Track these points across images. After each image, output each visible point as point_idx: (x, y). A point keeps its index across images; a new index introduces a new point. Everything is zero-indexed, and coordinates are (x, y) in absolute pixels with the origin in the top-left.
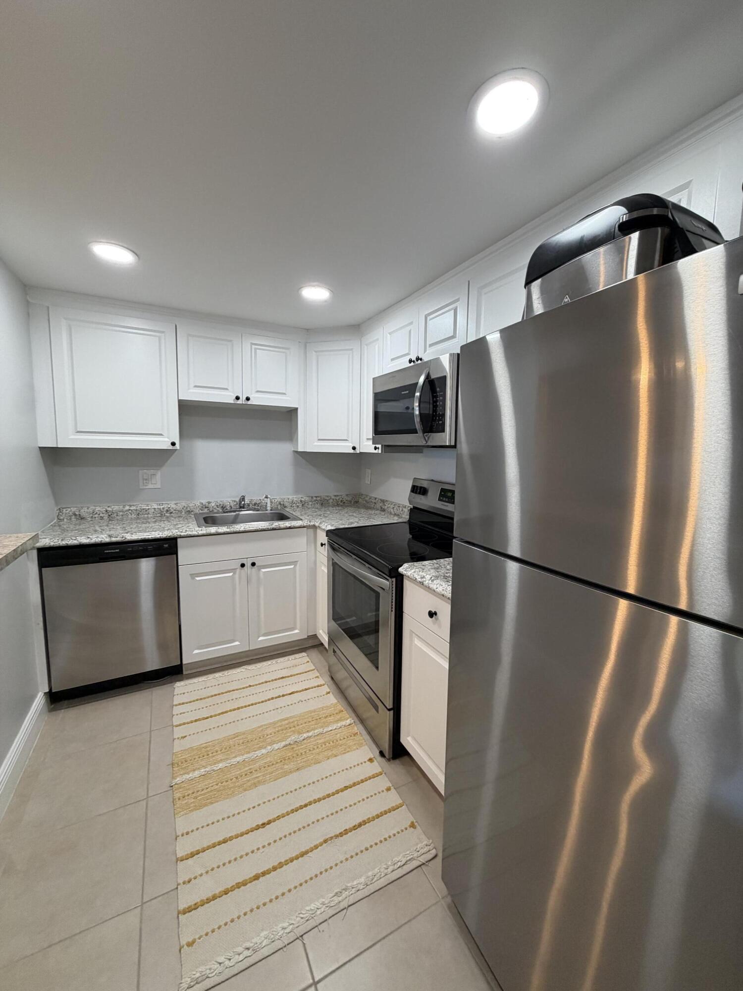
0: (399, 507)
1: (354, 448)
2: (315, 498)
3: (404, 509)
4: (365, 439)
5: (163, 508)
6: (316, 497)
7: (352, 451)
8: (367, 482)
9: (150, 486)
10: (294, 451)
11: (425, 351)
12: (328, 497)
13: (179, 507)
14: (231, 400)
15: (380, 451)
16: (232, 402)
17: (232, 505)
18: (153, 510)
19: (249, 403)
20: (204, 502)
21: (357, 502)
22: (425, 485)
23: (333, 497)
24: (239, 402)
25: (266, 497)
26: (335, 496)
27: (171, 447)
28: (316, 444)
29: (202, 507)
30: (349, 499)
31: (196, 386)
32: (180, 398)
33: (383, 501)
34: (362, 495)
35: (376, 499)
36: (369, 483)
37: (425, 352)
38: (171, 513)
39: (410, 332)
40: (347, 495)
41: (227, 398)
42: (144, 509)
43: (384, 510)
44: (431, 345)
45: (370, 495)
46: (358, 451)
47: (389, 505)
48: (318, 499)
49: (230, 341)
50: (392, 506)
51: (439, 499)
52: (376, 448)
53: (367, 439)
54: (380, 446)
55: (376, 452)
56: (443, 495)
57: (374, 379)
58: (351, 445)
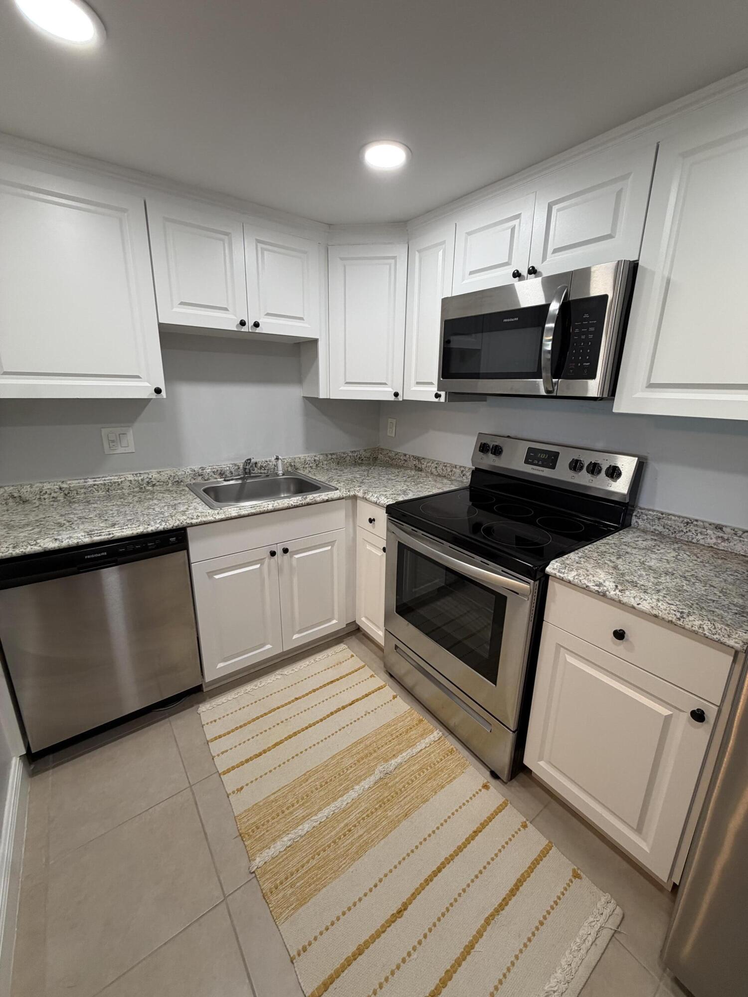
0: (446, 466)
1: (396, 395)
2: (330, 456)
3: (454, 469)
4: (413, 382)
5: (142, 480)
6: (331, 454)
7: (392, 398)
8: (389, 434)
9: (120, 450)
10: (303, 397)
11: (544, 258)
12: (344, 453)
13: (164, 478)
14: (233, 326)
15: (442, 399)
16: (236, 329)
17: (233, 470)
18: (128, 484)
19: (258, 330)
20: (196, 468)
21: (376, 459)
22: (498, 442)
23: (350, 454)
24: (244, 329)
25: (277, 459)
26: (353, 452)
27: (154, 396)
28: (342, 388)
29: (195, 475)
30: (368, 455)
31: (182, 303)
32: (161, 321)
33: (418, 459)
34: (382, 449)
35: (405, 455)
36: (394, 436)
37: (543, 261)
38: (154, 485)
39: (513, 229)
40: (365, 450)
41: (227, 322)
42: (115, 483)
43: (420, 470)
44: (556, 251)
45: (395, 450)
46: (400, 398)
47: (430, 464)
48: (334, 457)
49: (227, 234)
50: (434, 465)
51: (526, 462)
52: (437, 396)
53: (418, 383)
54: (443, 394)
55: (436, 400)
56: (533, 456)
57: (444, 301)
58: (390, 389)
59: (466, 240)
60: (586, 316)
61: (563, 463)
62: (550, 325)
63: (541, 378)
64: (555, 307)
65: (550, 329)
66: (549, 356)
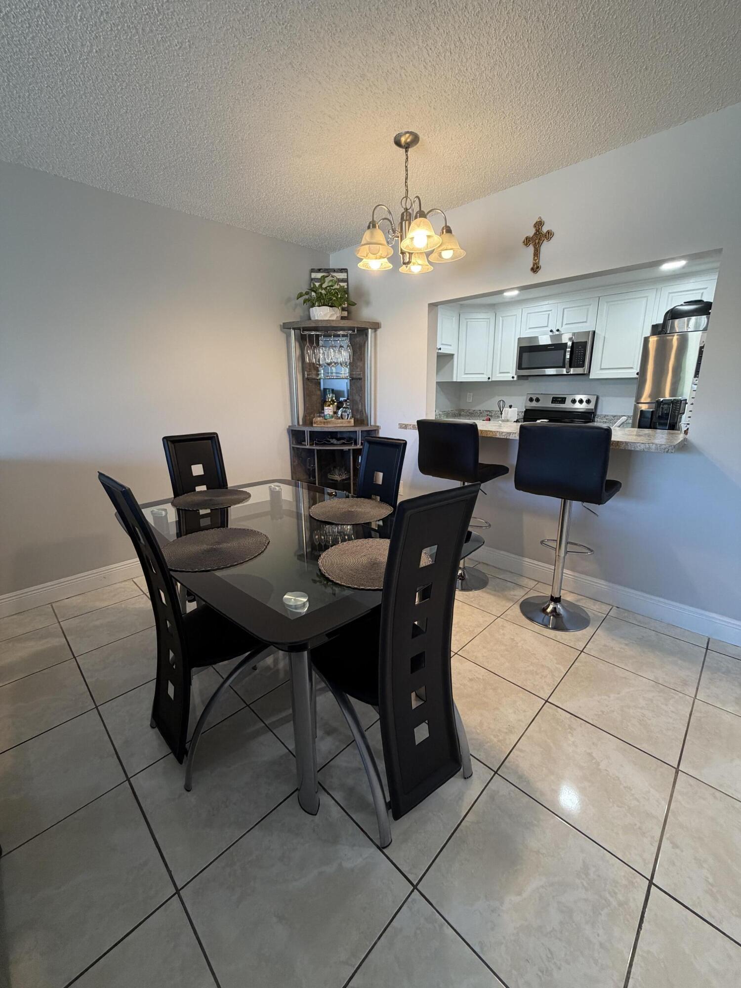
1: (489, 378)
4: (498, 372)
7: (486, 380)
11: (562, 326)
15: (515, 379)
19: (440, 351)
22: (539, 396)
26: (452, 411)
28: (463, 376)
30: (457, 412)
35: (480, 410)
39: (549, 315)
44: (566, 324)
46: (491, 380)
51: (552, 403)
52: (513, 377)
53: (501, 373)
54: (515, 377)
55: (512, 379)
56: (555, 400)
57: (519, 339)
58: (486, 376)
59: (527, 316)
60: (580, 347)
61: (568, 401)
62: (569, 350)
63: (565, 368)
64: (570, 344)
65: (568, 351)
66: (568, 360)
